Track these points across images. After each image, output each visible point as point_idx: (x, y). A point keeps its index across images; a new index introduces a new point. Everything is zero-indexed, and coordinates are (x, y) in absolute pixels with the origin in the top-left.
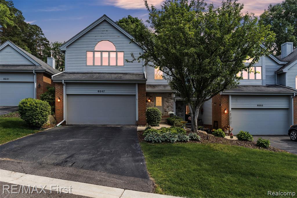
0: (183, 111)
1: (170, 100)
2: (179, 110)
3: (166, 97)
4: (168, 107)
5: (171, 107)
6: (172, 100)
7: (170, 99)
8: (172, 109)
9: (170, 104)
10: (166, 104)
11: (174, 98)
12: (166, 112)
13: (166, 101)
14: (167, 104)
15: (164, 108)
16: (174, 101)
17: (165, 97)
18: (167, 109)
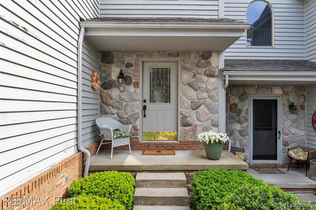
0: (246, 120)
1: (205, 78)
2: (234, 114)
3: (188, 65)
4: (195, 107)
5: (207, 106)
6: (212, 80)
7: (205, 74)
8: (214, 117)
9: (205, 95)
10: (188, 97)
11: (222, 71)
12: (189, 125)
13: (189, 85)
14: (192, 93)
15: (180, 109)
16: (220, 83)
17: (184, 68)
18: (193, 114)
